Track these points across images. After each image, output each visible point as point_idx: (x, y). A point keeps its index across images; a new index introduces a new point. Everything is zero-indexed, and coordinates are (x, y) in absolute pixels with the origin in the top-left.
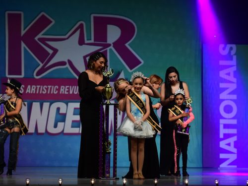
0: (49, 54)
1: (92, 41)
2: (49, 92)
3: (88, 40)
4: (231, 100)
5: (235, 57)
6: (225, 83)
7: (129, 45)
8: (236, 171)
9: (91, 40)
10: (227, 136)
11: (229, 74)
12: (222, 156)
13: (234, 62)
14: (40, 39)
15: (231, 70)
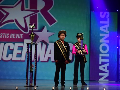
0: (4, 15)
1: (29, 9)
2: (4, 37)
3: (26, 8)
4: (105, 43)
5: (108, 19)
6: (103, 33)
7: (49, 11)
8: (108, 83)
9: (28, 8)
10: (103, 63)
11: (105, 29)
12: (101, 74)
13: (108, 22)
15: (106, 27)
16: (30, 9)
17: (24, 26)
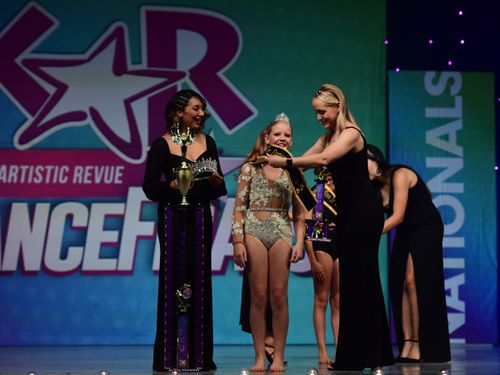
0: (47, 95)
1: (144, 66)
2: (48, 181)
3: (134, 63)
4: (451, 194)
7: (225, 74)
8: (463, 351)
9: (140, 63)
11: (446, 138)
13: (457, 111)
14: (26, 62)
15: (452, 129)
16: (149, 65)
17: (125, 134)
